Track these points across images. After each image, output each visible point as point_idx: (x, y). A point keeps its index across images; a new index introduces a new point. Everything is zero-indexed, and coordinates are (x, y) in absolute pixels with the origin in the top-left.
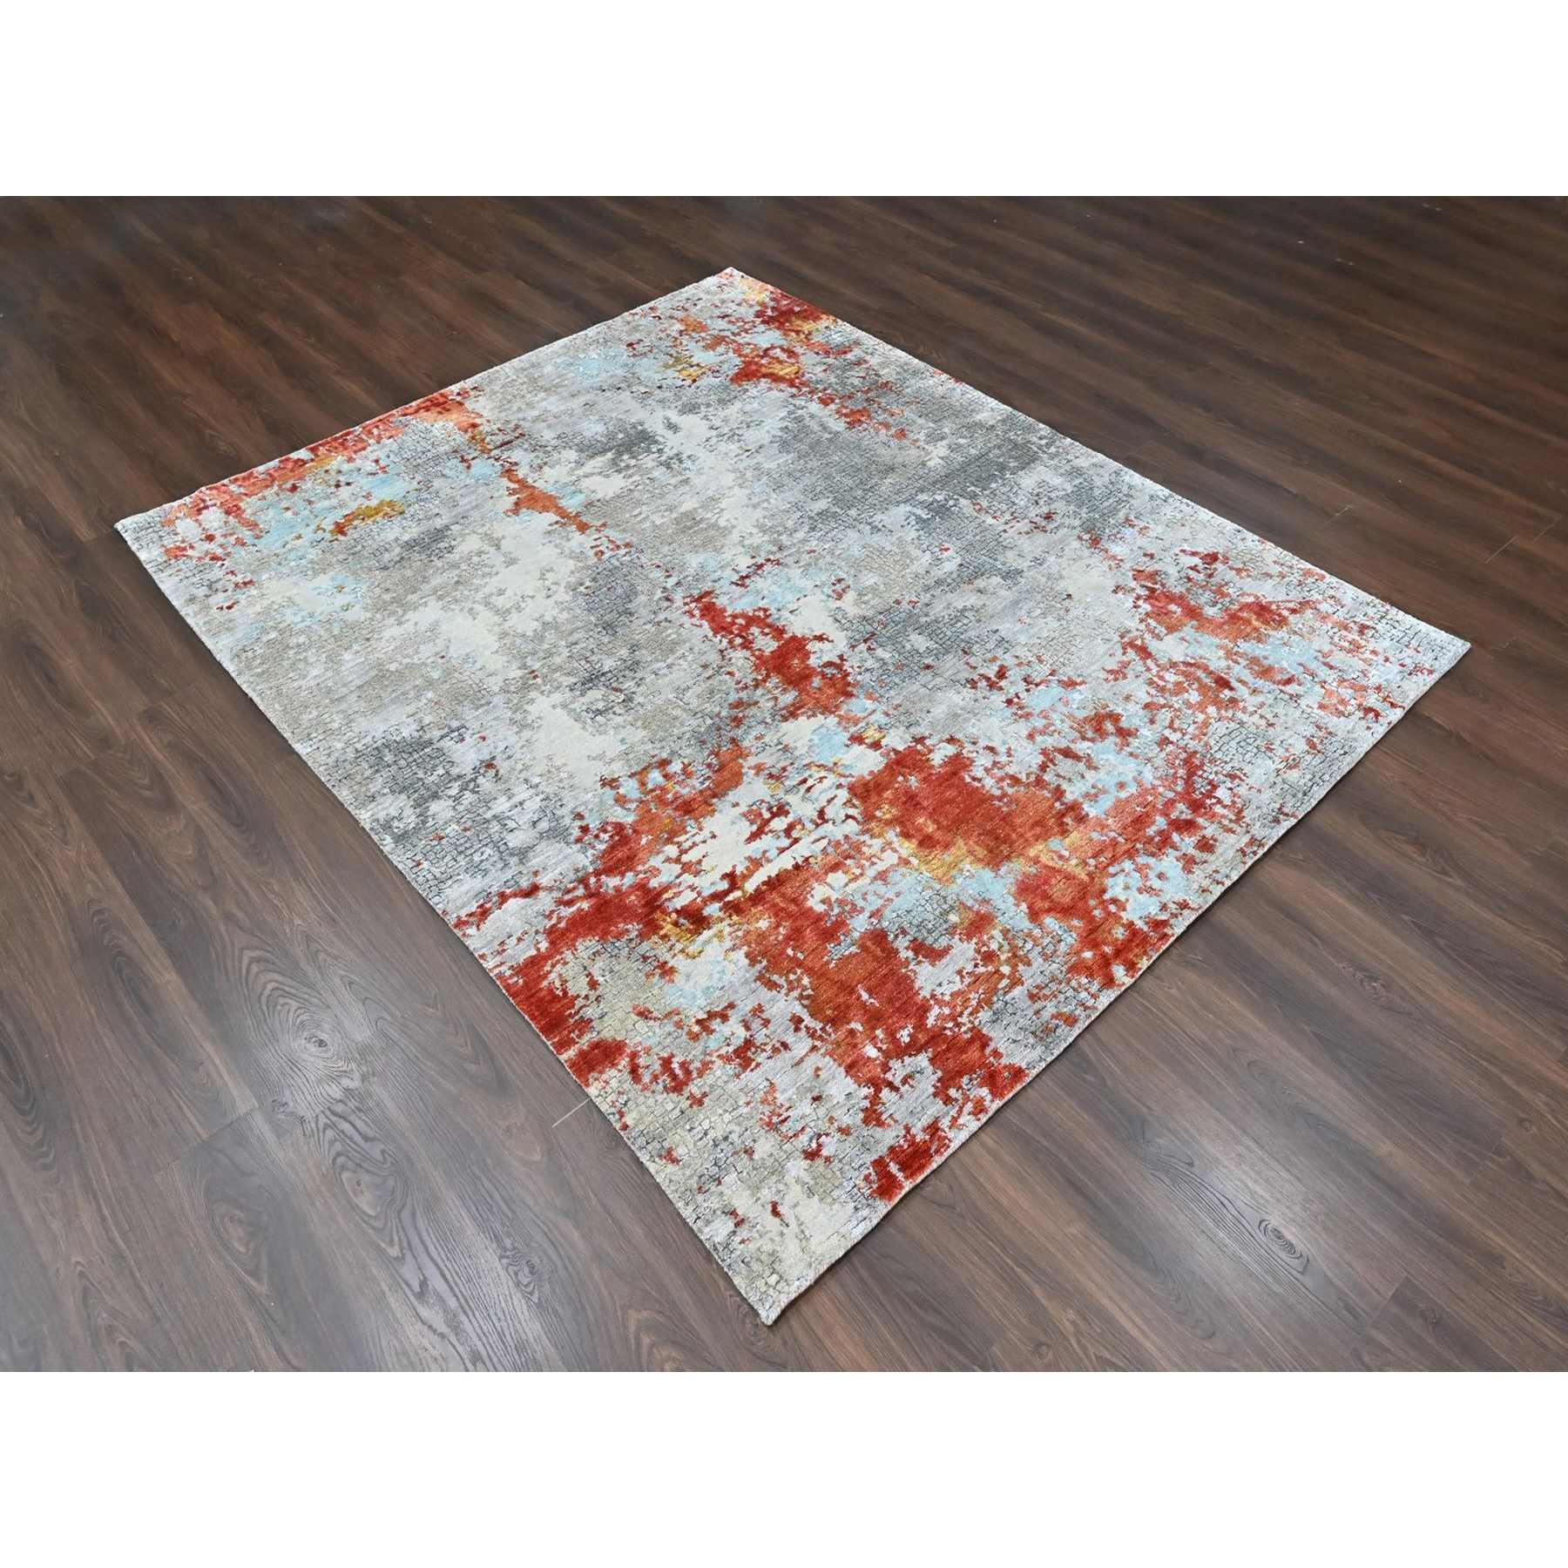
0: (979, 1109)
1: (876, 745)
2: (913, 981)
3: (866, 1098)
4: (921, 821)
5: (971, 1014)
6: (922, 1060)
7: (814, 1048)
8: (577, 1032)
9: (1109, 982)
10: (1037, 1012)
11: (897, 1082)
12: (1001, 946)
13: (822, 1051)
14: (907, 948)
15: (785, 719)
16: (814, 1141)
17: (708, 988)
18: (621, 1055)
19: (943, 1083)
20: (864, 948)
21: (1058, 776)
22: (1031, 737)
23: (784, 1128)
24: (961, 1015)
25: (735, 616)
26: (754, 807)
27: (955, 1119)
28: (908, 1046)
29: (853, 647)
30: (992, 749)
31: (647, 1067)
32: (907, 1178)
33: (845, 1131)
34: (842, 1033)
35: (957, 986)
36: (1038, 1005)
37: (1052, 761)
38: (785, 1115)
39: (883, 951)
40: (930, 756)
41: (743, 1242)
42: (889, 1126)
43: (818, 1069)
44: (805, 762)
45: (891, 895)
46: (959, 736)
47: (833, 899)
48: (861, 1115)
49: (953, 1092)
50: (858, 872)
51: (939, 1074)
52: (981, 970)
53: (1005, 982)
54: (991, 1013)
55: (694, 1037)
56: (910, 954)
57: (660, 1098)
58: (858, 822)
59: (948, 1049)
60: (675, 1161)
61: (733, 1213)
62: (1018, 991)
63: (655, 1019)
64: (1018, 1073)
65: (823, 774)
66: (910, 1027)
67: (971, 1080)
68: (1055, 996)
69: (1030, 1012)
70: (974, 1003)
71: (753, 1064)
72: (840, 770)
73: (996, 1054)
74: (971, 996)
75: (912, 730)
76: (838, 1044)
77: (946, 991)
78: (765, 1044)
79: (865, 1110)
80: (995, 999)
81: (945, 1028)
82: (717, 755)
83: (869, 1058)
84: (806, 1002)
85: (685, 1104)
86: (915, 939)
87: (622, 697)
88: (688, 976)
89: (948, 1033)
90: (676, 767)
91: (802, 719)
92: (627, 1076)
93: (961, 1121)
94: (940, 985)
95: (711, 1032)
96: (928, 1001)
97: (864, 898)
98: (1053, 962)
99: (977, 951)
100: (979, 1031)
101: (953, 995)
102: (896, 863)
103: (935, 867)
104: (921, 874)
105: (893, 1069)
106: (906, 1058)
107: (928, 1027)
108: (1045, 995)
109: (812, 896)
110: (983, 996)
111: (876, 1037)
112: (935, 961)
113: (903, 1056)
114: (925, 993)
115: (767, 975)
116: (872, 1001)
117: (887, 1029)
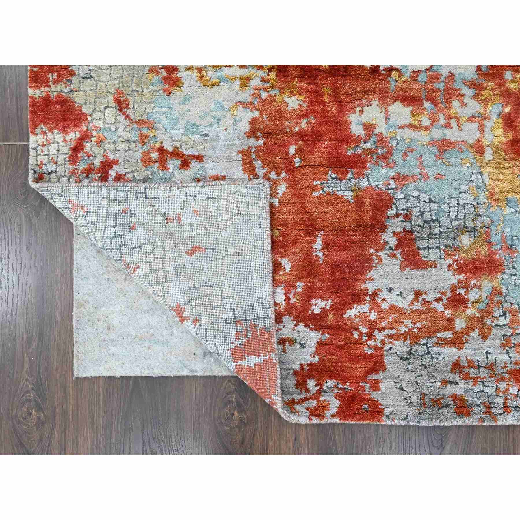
2: (370, 268)
5: (391, 336)
6: (312, 336)
8: (55, 76)
10: (445, 382)
12: (478, 301)
14: (395, 234)
17: (193, 125)
18: (76, 126)
19: (310, 370)
20: (359, 202)
24: (380, 330)
27: (293, 402)
31: (89, 156)
35: (404, 304)
36: (452, 377)
39: (372, 218)
45: (431, 172)
47: (377, 131)
49: (311, 384)
50: (426, 122)
51: (316, 360)
52: (439, 307)
53: (448, 335)
54: (406, 349)
55: (147, 161)
56: (393, 242)
59: (342, 348)
62: (450, 352)
63: (127, 117)
64: (377, 412)
66: (330, 303)
67: (335, 386)
68: (475, 383)
69: (439, 377)
70: (403, 329)
73: (375, 386)
74: (406, 322)
77: (392, 299)
80: (423, 341)
81: (357, 329)
86: (411, 232)
88: (186, 99)
89: (356, 335)
92: (66, 150)
93: (297, 407)
94: (390, 290)
95: (164, 167)
96: (366, 294)
97: (405, 155)
98: (508, 353)
99: (453, 288)
100: (382, 355)
101: (392, 308)
102: (470, 142)
103: (501, 177)
104: (481, 174)
105: (282, 324)
106: (301, 324)
107: (345, 316)
108: (468, 374)
109: (362, 112)
110: (415, 330)
111: (295, 287)
112: (407, 266)
113: (301, 321)
114: (370, 287)
115: (253, 156)
116: (320, 254)
117: (310, 288)
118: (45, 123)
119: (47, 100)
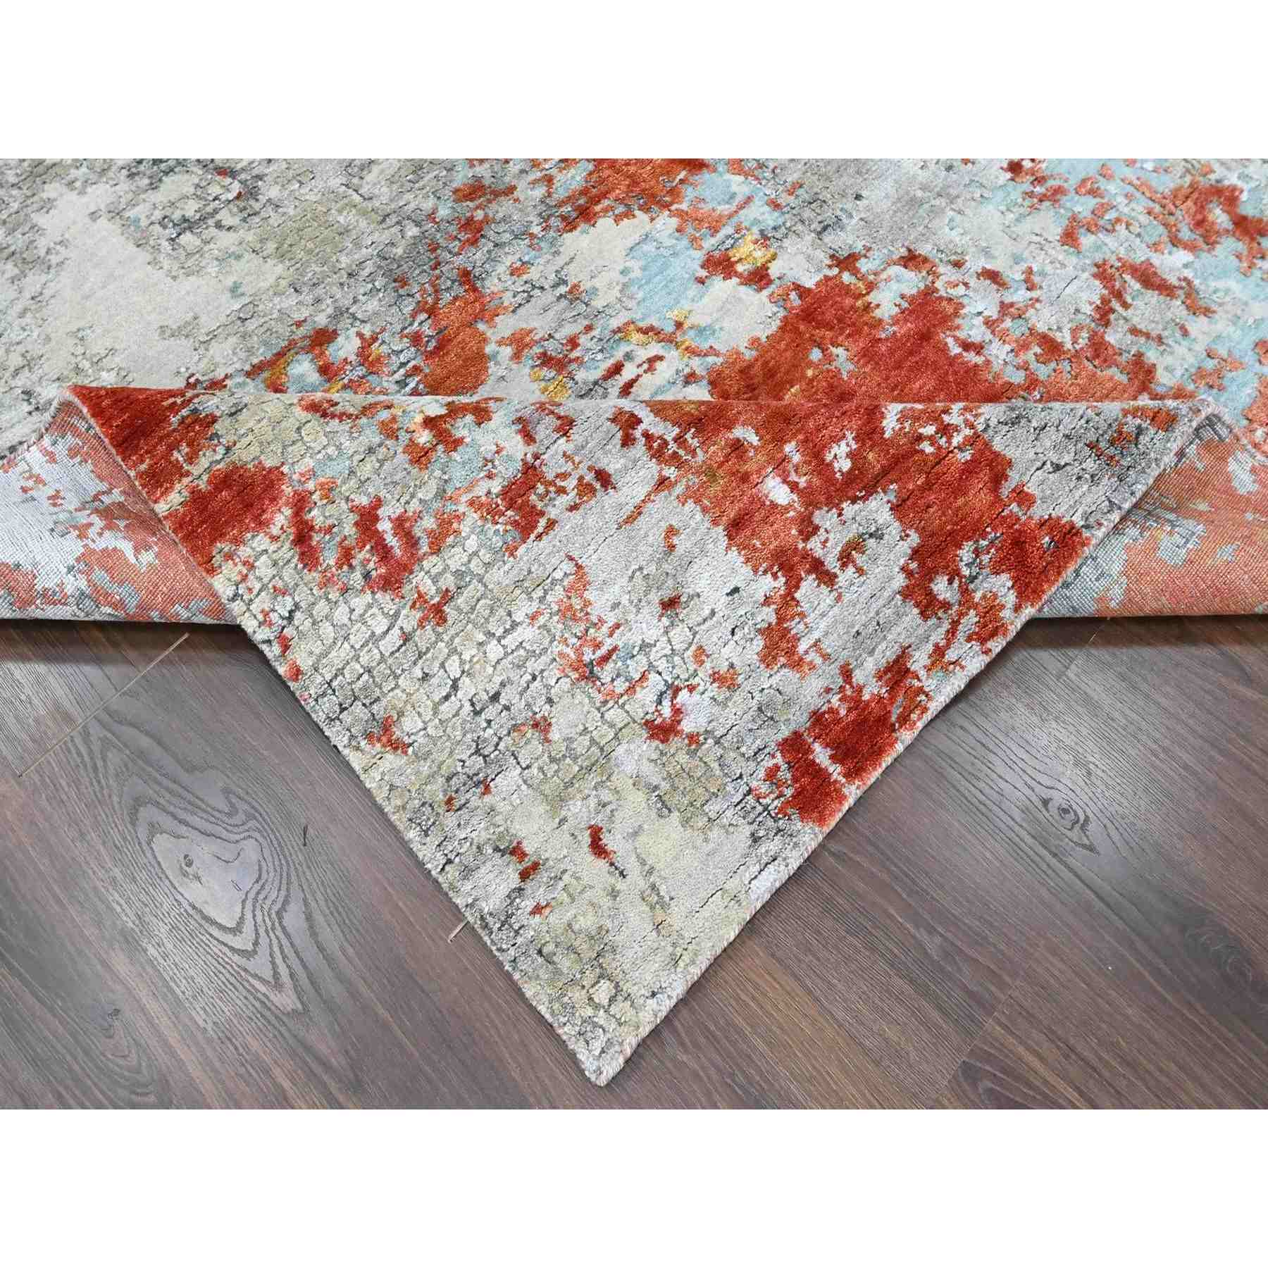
3: (767, 601)
6: (878, 509)
7: (663, 483)
8: (185, 449)
11: (832, 563)
13: (679, 489)
16: (666, 703)
18: (274, 500)
19: (922, 565)
23: (606, 673)
27: (939, 652)
28: (851, 478)
31: (329, 530)
32: (851, 775)
33: (726, 680)
34: (717, 450)
38: (608, 644)
41: (537, 910)
42: (812, 667)
43: (671, 531)
48: (758, 643)
49: (942, 588)
55: (420, 457)
57: (359, 602)
59: (928, 486)
60: (398, 746)
61: (517, 851)
63: (342, 416)
66: (850, 436)
71: (542, 522)
73: (1024, 499)
76: (710, 473)
78: (564, 476)
79: (767, 632)
81: (920, 438)
83: (774, 505)
85: (410, 619)
89: (928, 448)
92: (287, 551)
95: (455, 444)
100: (987, 445)
105: (822, 530)
106: (845, 505)
107: (887, 435)
111: (785, 459)
113: (841, 501)
117: (806, 441)
118: (222, 535)
119: (198, 500)
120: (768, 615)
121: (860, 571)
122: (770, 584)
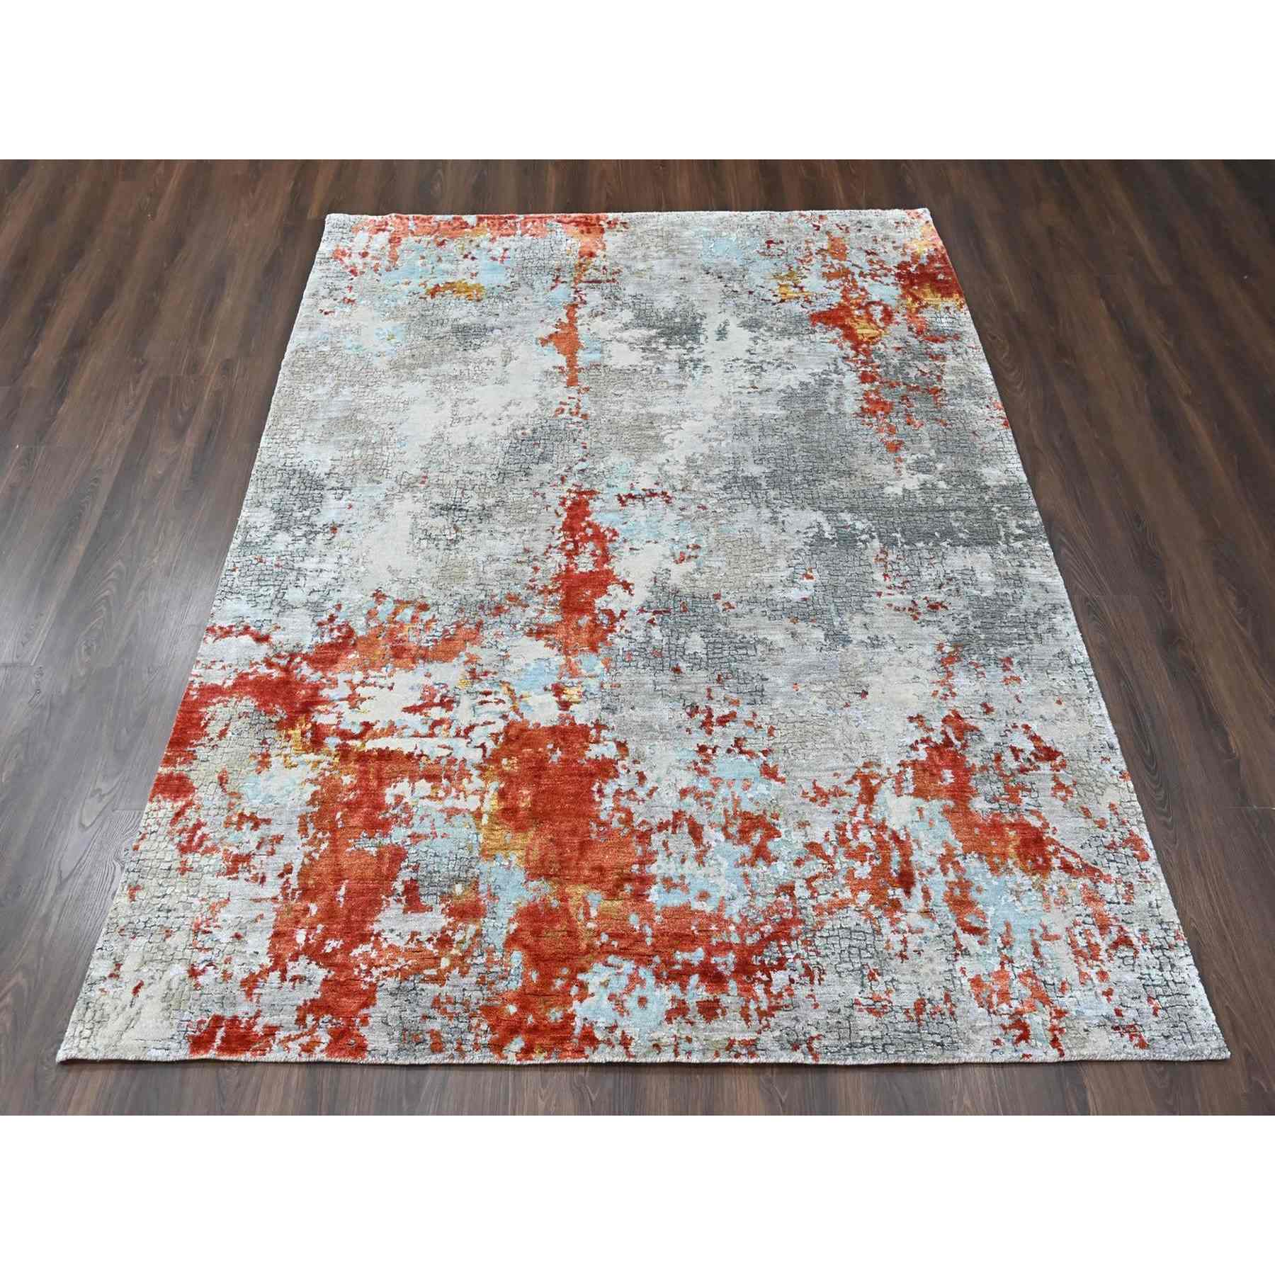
0: (308, 1049)
1: (565, 705)
2: (380, 911)
3: (261, 966)
4: (525, 792)
5: (385, 973)
6: (320, 974)
7: (275, 899)
8: (182, 759)
9: (497, 1047)
10: (425, 1017)
11: (289, 975)
12: (462, 942)
13: (276, 906)
14: (404, 882)
15: (530, 634)
16: (204, 965)
17: (270, 796)
18: (185, 796)
19: (312, 1005)
20: (380, 856)
21: (665, 844)
22: (684, 793)
23: (201, 937)
24: (377, 967)
25: (590, 525)
26: (436, 687)
27: (289, 1039)
28: (326, 956)
29: (642, 611)
30: (642, 777)
31: (186, 819)
32: (220, 1049)
33: (226, 976)
34: (300, 906)
35: (401, 944)
36: (432, 1012)
37: (675, 827)
38: (211, 929)
39: (388, 869)
40: (592, 746)
41: (102, 990)
42: (251, 1000)
43: (261, 916)
44: (505, 679)
45: (439, 832)
46: (630, 746)
47: (404, 801)
48: (246, 976)
49: (310, 1019)
50: (441, 794)
51: (318, 996)
52: (430, 947)
53: (433, 972)
54: (396, 985)
55: (228, 823)
56: (400, 889)
57: (171, 847)
58: (484, 756)
59: (342, 984)
60: (132, 898)
61: (118, 966)
62: (433, 988)
63: (224, 790)
64: (361, 1048)
65: (506, 698)
66: (341, 942)
67: (330, 1021)
68: (451, 1018)
69: (420, 1012)
70: (396, 966)
71: (235, 875)
72: (520, 705)
73: (364, 1021)
74: (400, 960)
75: (604, 714)
76: (291, 909)
77: (393, 939)
78: (255, 868)
79: (252, 974)
80: (412, 978)
81: (358, 966)
82: (459, 627)
83: (295, 940)
84: (307, 861)
85: (176, 865)
86: (416, 881)
87: (453, 536)
88: (271, 777)
89: (356, 972)
90: (426, 616)
91: (542, 643)
92: (171, 815)
93: (290, 1044)
94: (392, 931)
95: (239, 829)
96: (372, 935)
97: (422, 819)
98: (481, 990)
99: (443, 931)
100: (375, 991)
101: (390, 946)
102: (472, 810)
103: (492, 837)
104: (477, 834)
105: (298, 963)
106: (314, 962)
107: (350, 955)
108: (445, 1009)
109: (395, 787)
110: (407, 967)
111: (315, 928)
112: (409, 909)
113: (313, 960)
114: (376, 928)
115: (308, 819)
116: (342, 900)
117: (327, 929)
118: (164, 793)
119: (170, 777)
120: (257, 970)
121: (294, 987)
122: (267, 962)
